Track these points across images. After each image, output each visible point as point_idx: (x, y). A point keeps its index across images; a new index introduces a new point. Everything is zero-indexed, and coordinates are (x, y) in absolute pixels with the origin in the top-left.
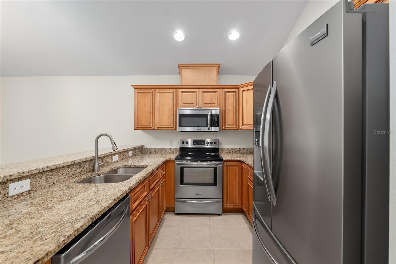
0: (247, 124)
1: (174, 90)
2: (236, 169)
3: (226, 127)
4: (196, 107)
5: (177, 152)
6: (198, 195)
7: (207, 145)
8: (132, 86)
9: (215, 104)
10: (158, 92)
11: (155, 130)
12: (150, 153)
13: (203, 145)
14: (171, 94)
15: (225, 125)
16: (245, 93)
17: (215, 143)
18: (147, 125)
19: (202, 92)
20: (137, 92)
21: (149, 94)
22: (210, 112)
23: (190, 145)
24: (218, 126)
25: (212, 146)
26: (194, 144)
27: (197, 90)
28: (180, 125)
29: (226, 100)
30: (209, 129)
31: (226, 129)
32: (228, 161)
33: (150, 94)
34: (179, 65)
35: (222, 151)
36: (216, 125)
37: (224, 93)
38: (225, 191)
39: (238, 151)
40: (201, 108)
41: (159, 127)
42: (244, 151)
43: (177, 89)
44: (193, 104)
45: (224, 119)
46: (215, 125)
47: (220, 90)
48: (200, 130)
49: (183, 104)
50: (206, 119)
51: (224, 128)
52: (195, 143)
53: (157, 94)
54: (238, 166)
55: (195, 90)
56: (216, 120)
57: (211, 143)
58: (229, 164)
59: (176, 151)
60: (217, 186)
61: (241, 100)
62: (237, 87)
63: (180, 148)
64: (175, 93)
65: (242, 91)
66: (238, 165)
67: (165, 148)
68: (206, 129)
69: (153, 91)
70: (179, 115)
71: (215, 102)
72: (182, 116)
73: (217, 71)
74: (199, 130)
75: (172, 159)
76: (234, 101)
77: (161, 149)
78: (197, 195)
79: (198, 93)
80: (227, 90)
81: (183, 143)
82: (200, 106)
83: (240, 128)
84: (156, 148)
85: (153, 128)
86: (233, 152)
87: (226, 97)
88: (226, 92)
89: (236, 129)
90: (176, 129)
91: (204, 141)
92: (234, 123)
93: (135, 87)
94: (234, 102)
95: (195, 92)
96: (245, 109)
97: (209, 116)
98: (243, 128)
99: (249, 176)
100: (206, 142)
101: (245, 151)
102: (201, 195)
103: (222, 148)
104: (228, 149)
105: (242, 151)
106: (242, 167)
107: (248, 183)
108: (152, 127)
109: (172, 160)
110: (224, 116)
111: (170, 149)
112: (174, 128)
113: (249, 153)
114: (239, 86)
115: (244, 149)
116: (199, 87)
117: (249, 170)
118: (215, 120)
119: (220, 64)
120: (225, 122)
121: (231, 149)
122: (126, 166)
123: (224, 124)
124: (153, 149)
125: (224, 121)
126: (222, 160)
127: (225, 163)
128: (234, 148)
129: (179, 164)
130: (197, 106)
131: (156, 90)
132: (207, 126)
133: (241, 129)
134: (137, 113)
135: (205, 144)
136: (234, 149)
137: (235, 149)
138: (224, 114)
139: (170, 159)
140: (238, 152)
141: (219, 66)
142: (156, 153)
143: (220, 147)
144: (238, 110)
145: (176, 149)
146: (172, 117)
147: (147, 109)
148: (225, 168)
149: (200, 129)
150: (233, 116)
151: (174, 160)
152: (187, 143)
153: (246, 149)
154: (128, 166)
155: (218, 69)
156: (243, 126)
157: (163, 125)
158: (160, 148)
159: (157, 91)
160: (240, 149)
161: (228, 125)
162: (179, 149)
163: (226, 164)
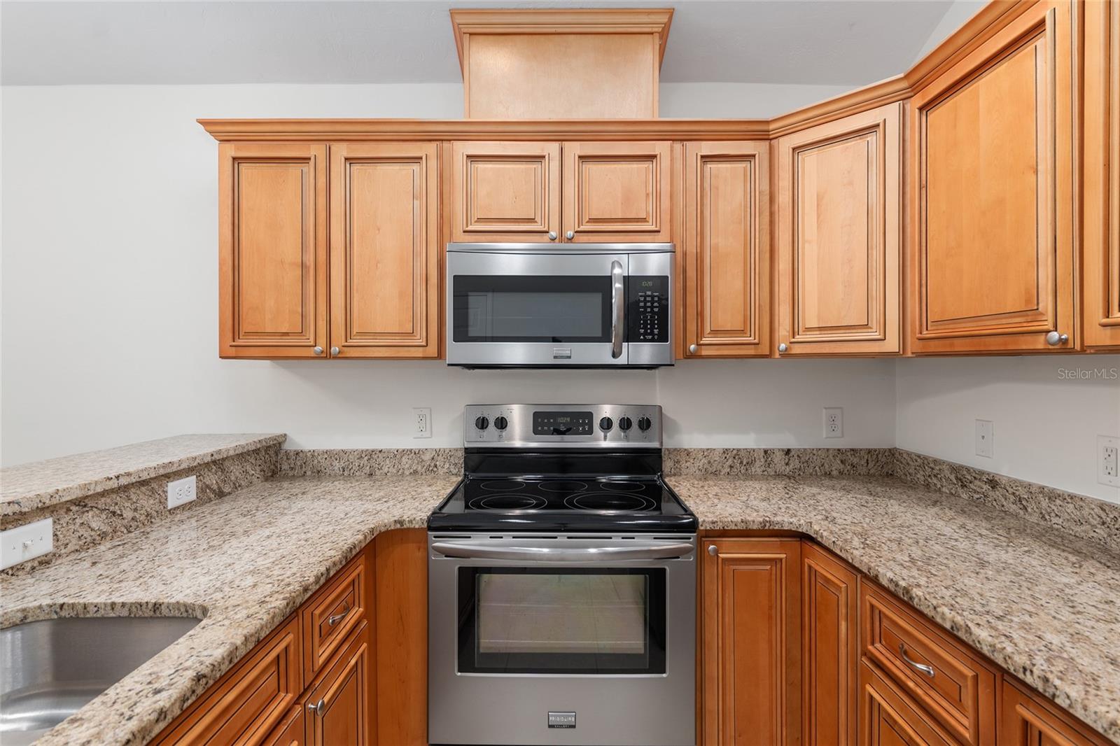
0: (820, 329)
1: (429, 149)
2: (770, 580)
3: (705, 341)
4: (546, 237)
5: (455, 471)
6: (561, 726)
7: (602, 434)
8: (205, 123)
9: (644, 220)
10: (346, 159)
11: (332, 361)
12: (318, 474)
13: (584, 433)
14: (416, 167)
15: (700, 334)
16: (810, 160)
17: (645, 424)
18: (286, 334)
19: (580, 157)
20: (234, 159)
21: (294, 170)
22: (621, 266)
23: (518, 436)
24: (663, 337)
25: (627, 438)
26: (536, 432)
27: (551, 149)
28: (462, 335)
29: (707, 201)
30: (614, 355)
31: (705, 352)
32: (725, 533)
33: (305, 168)
34: (453, 13)
35: (678, 462)
36: (652, 333)
37: (693, 162)
38: (711, 703)
39: (758, 464)
40: (570, 240)
41: (351, 342)
42: (787, 464)
43: (446, 145)
44: (531, 220)
45: (691, 299)
46: (645, 334)
47: (672, 147)
48: (570, 357)
49: (479, 220)
50: (597, 299)
51: (692, 347)
52: (543, 425)
53: (338, 166)
54: (781, 560)
55: (543, 150)
56: (652, 307)
57: (625, 424)
58: (731, 551)
59: (447, 466)
60: (664, 675)
61: (784, 198)
62: (761, 132)
63: (466, 449)
64: (433, 163)
65: (794, 149)
66: (783, 556)
67: (389, 451)
68: (600, 353)
69: (316, 151)
70: (457, 279)
71: (647, 213)
72: (468, 287)
73: (657, 47)
74: (562, 357)
75: (411, 522)
76: (745, 207)
77: (371, 454)
78: (550, 726)
79: (555, 165)
80: (708, 148)
81: (482, 424)
82: (570, 233)
83: (783, 346)
84: (344, 448)
85: (318, 348)
86: (731, 467)
87: (707, 185)
88: (702, 157)
89: (759, 352)
90: (441, 355)
91: (589, 416)
92: (745, 322)
93: (222, 130)
94: (745, 211)
95: (539, 158)
96: (807, 245)
97: (618, 286)
98: (797, 350)
99: (873, 644)
100: (599, 422)
101: (795, 463)
102: (574, 727)
103: (677, 451)
104: (707, 452)
105: (778, 459)
106: (810, 567)
107: (869, 688)
108: (312, 343)
109: (408, 529)
110: (691, 284)
111: (417, 453)
112: (432, 350)
113: (811, 474)
114: (772, 127)
115: (788, 452)
116: (562, 132)
117: (872, 606)
118: (645, 307)
119: (671, 12)
120: (700, 315)
121: (726, 451)
122: (62, 606)
123: (692, 327)
124: (330, 454)
125: (691, 312)
126: (693, 526)
127: (712, 547)
128: (738, 450)
129: (449, 553)
130: (553, 234)
131: (332, 148)
132: (606, 337)
133: (786, 355)
134: (236, 268)
135: (590, 432)
136: (736, 454)
137: (742, 454)
138: (691, 273)
139: (401, 523)
140: (757, 469)
141: (664, 19)
142: (347, 474)
143: (668, 443)
144: (768, 255)
145: (448, 454)
146: (420, 290)
147: (289, 249)
148: (710, 572)
149: (568, 353)
150: (738, 284)
151: (420, 529)
152: (502, 423)
153: (801, 454)
154: (80, 608)
155: (661, 38)
156: (798, 338)
157: (376, 334)
158: (365, 448)
159: (341, 151)
160: (766, 452)
161: (715, 332)
162: (461, 454)
163: (717, 552)
